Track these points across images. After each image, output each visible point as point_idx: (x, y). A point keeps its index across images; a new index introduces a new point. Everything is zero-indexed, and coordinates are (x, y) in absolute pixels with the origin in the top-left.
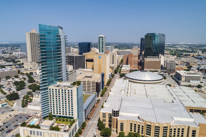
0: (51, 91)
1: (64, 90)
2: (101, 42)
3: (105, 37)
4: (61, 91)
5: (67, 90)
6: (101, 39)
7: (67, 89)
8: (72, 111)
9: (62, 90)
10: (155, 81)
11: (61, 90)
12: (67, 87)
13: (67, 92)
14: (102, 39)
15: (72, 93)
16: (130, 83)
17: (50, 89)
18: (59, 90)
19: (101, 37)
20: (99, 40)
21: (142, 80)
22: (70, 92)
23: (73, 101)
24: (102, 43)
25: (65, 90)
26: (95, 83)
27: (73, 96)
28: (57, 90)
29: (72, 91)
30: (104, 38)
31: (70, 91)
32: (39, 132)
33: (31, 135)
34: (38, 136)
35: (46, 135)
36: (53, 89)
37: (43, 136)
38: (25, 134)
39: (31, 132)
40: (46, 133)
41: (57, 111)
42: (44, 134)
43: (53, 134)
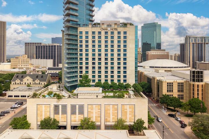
0: (84, 35)
1: (109, 33)
4: (103, 35)
5: (116, 33)
7: (116, 29)
8: (125, 72)
9: (106, 33)
11: (103, 33)
13: (116, 35)
17: (81, 33)
18: (100, 33)
22: (122, 35)
25: (112, 33)
28: (97, 33)
29: (125, 33)
31: (122, 33)
32: (77, 106)
33: (55, 115)
34: (73, 116)
35: (94, 111)
36: (87, 33)
37: (86, 116)
38: (42, 115)
39: (56, 107)
40: (94, 106)
41: (94, 76)
42: (89, 110)
43: (111, 106)
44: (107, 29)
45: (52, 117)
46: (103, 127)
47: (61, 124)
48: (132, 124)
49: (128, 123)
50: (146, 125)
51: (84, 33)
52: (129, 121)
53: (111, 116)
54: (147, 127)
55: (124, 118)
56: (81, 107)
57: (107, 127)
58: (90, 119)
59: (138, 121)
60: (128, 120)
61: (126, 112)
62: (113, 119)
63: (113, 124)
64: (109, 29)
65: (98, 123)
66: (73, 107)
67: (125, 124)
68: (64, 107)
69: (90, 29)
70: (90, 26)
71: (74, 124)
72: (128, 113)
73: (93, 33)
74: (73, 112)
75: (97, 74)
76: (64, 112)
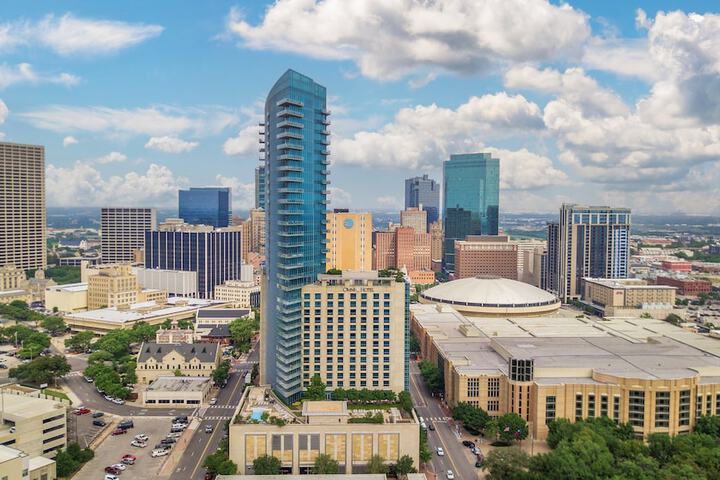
0: (312, 300)
1: (359, 297)
4: (347, 299)
5: (370, 296)
7: (371, 290)
8: (386, 367)
9: (353, 296)
10: (538, 304)
11: (347, 296)
12: (370, 285)
13: (370, 300)
15: (387, 304)
17: (307, 296)
18: (341, 296)
21: (496, 306)
22: (382, 300)
23: (391, 331)
25: (364, 296)
27: (391, 316)
28: (336, 296)
29: (387, 296)
31: (382, 296)
32: (309, 437)
33: (275, 451)
34: (302, 452)
35: (336, 444)
36: (318, 296)
37: (322, 451)
38: (252, 452)
39: (276, 439)
40: (335, 437)
41: (330, 376)
42: (328, 443)
43: (362, 436)
44: (354, 290)
45: (269, 454)
46: (349, 468)
47: (285, 464)
48: (395, 463)
49: (388, 463)
50: (416, 465)
51: (313, 297)
52: (390, 460)
53: (362, 452)
54: (417, 468)
55: (381, 454)
56: (316, 439)
57: (357, 470)
58: (329, 456)
59: (403, 458)
60: (388, 457)
61: (386, 445)
62: (365, 456)
63: (365, 463)
64: (358, 288)
65: (342, 463)
66: (303, 439)
67: (384, 463)
68: (289, 438)
69: (324, 290)
70: (324, 284)
71: (303, 464)
72: (389, 446)
73: (330, 296)
74: (303, 446)
75: (335, 371)
76: (289, 446)
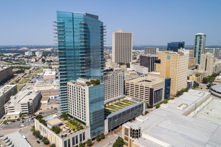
0: (69, 87)
2: (198, 42)
3: (205, 36)
6: (198, 38)
8: (85, 115)
12: (80, 85)
14: (201, 38)
16: (212, 97)
17: (68, 85)
19: (199, 35)
20: (196, 39)
22: (83, 91)
23: (86, 103)
24: (200, 43)
26: (149, 89)
27: (85, 97)
28: (74, 87)
30: (203, 37)
32: (44, 129)
40: (48, 132)
43: (52, 135)
44: (77, 86)
53: (53, 140)
72: (57, 142)
